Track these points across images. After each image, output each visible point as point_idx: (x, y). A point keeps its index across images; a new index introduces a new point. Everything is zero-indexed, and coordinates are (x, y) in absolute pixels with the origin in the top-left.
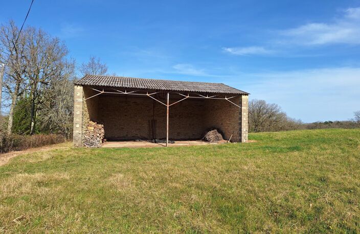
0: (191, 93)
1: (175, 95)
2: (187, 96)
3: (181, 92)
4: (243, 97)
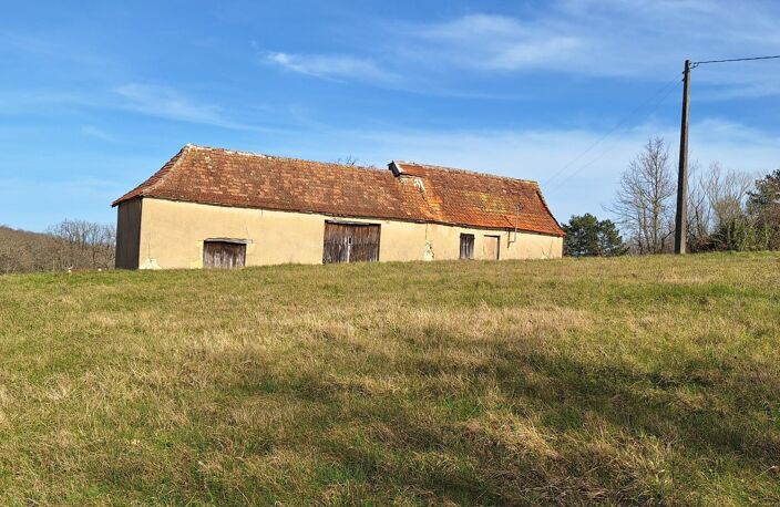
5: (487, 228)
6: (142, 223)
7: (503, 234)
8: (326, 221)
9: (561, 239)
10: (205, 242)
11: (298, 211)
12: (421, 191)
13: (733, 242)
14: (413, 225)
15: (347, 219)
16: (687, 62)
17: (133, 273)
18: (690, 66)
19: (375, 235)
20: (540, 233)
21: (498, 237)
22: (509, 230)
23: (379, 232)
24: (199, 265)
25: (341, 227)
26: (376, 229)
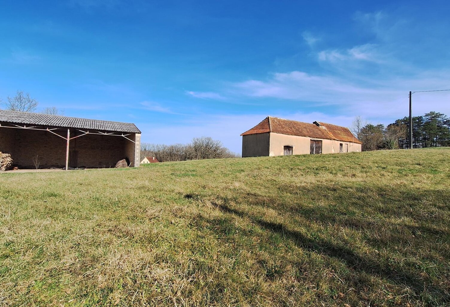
0: (90, 130)
1: (75, 131)
2: (87, 132)
3: (80, 129)
4: (136, 135)
5: (345, 141)
6: (270, 139)
7: (348, 143)
8: (311, 140)
9: (361, 145)
10: (285, 147)
11: (305, 136)
12: (326, 130)
13: (391, 146)
14: (329, 140)
15: (315, 139)
16: (410, 92)
17: (267, 157)
18: (412, 93)
19: (321, 144)
20: (357, 143)
21: (347, 144)
22: (350, 142)
23: (322, 143)
24: (282, 154)
25: (313, 141)
26: (320, 142)
